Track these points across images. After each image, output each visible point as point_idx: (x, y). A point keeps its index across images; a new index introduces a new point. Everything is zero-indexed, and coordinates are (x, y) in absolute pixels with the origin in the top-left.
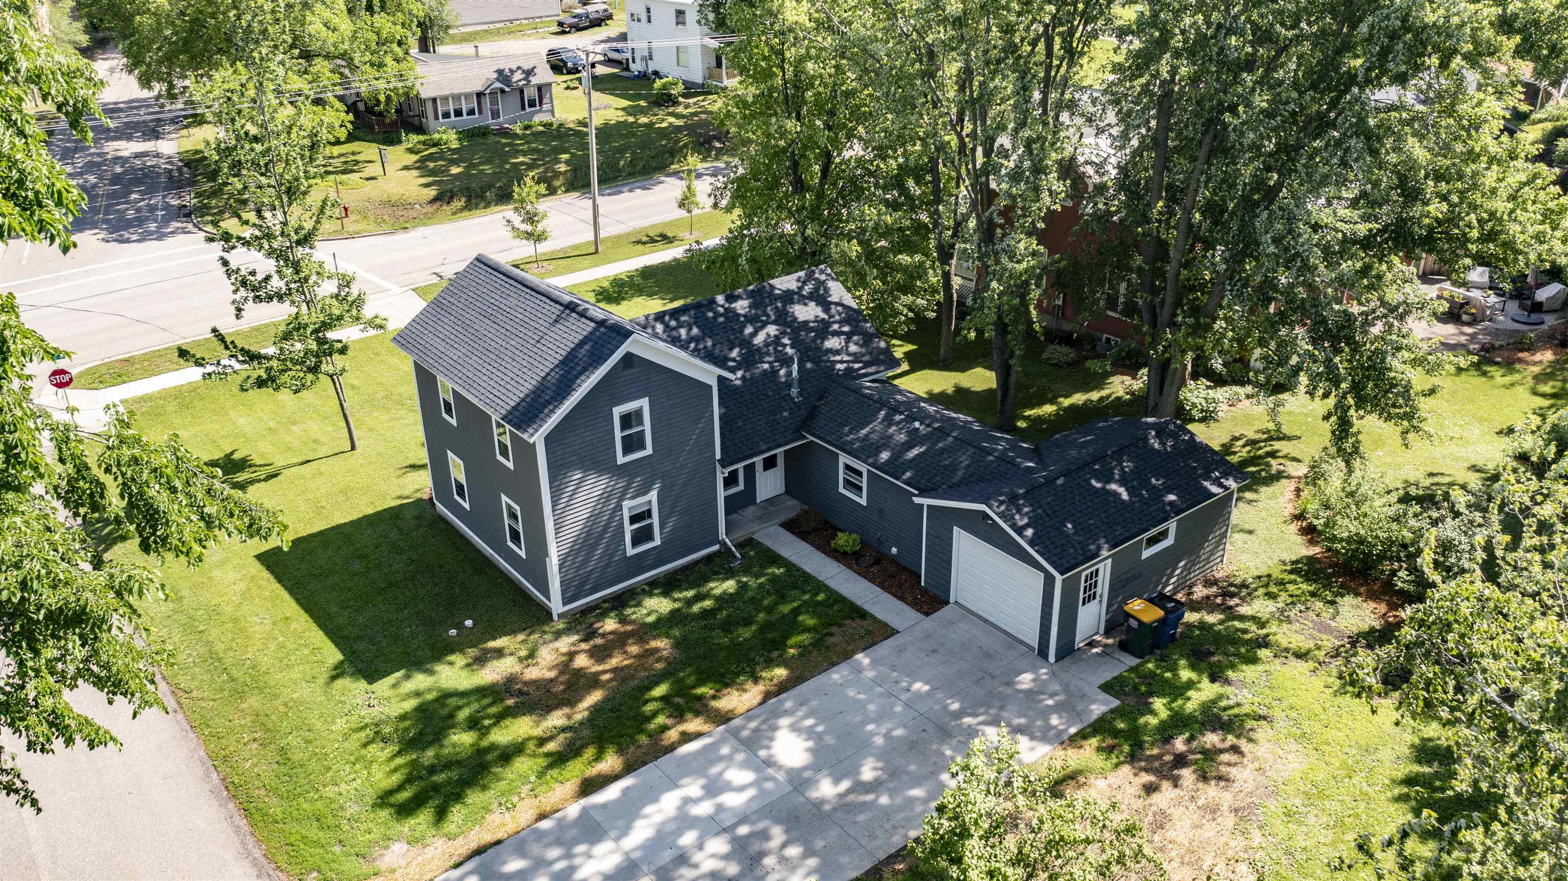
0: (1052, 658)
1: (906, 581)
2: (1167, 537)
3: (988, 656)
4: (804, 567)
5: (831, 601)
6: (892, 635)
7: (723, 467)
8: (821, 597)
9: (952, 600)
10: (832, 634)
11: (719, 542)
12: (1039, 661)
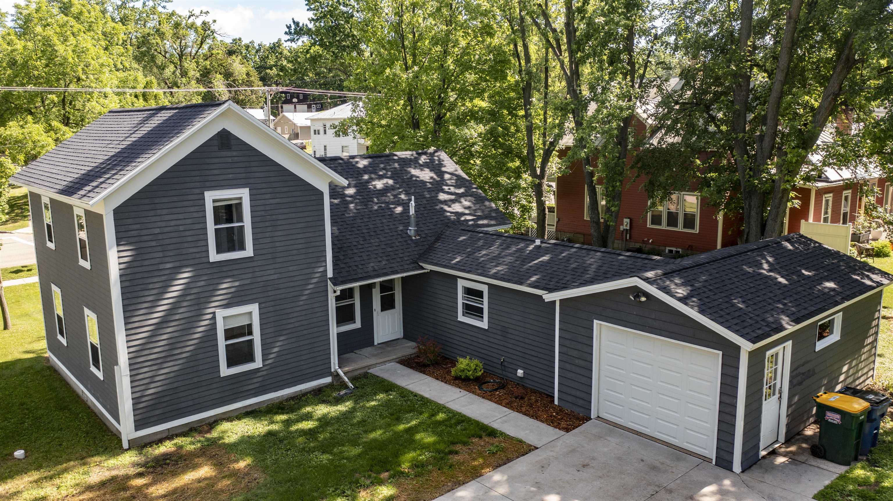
0: (737, 467)
1: (537, 401)
2: (831, 332)
3: (654, 468)
4: (422, 393)
5: (453, 421)
6: (530, 451)
7: (335, 284)
8: (441, 416)
9: (593, 415)
10: (457, 453)
11: (330, 374)
12: (721, 471)
